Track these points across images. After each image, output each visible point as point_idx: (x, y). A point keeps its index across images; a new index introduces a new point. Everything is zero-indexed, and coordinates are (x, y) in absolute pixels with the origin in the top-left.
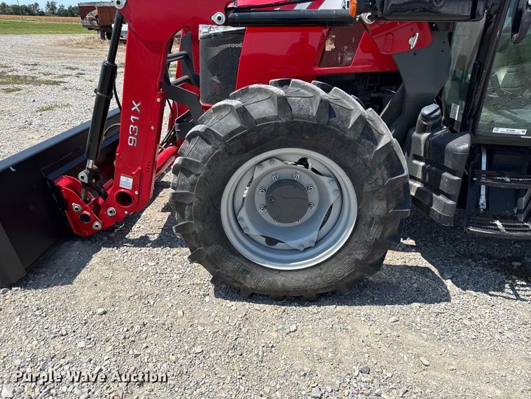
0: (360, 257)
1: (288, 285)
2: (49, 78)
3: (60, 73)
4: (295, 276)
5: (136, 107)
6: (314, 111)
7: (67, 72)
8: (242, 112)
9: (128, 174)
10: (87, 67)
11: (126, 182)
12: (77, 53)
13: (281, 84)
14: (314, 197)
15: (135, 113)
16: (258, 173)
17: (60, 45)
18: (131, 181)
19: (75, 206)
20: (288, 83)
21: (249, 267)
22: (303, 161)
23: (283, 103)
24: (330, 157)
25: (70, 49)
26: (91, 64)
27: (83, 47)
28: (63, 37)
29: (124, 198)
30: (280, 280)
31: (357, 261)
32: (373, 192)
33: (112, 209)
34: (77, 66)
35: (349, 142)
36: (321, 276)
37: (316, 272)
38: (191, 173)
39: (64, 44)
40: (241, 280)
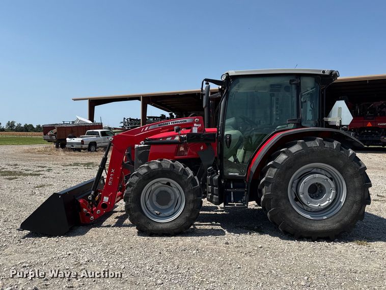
0: (187, 216)
1: (163, 227)
2: (30, 172)
3: (35, 169)
4: (166, 225)
5: (113, 171)
6: (169, 167)
7: (40, 169)
8: (148, 168)
9: (107, 196)
10: (51, 166)
11: (106, 199)
12: (40, 157)
13: (160, 160)
14: (173, 197)
15: (112, 173)
16: (153, 187)
17: (25, 152)
18: (108, 198)
19: (85, 210)
20: (162, 160)
21: (150, 221)
22: (168, 184)
23: (160, 165)
24: (175, 181)
25: (34, 155)
26: (53, 164)
27: (44, 153)
28: (26, 147)
29: (105, 206)
30: (160, 226)
31: (187, 217)
32: (189, 192)
33: (98, 211)
34: (44, 165)
35: (180, 176)
36: (175, 224)
37: (174, 222)
38: (132, 186)
39: (28, 152)
40: (147, 227)
